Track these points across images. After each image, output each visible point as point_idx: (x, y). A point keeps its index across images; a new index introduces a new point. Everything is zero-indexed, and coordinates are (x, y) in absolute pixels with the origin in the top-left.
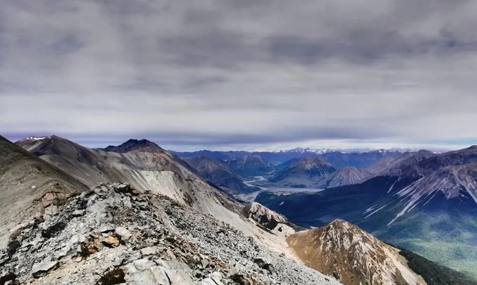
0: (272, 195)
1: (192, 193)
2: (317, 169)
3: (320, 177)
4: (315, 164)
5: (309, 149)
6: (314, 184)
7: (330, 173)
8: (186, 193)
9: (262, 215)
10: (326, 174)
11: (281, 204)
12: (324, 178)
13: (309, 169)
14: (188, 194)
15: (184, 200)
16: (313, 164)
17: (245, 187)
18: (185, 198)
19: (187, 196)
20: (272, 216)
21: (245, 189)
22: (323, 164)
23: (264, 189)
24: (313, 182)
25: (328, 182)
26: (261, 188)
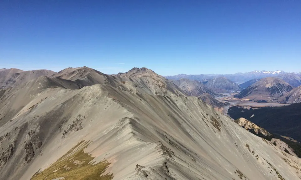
0: (243, 109)
1: (218, 117)
2: (276, 87)
3: (279, 94)
4: (275, 84)
5: (265, 71)
6: (275, 100)
7: (287, 90)
8: (212, 116)
9: (249, 128)
10: (284, 92)
11: (251, 117)
12: (283, 95)
13: (270, 87)
14: (214, 118)
15: (212, 123)
16: (273, 83)
17: (218, 102)
18: (212, 122)
19: (214, 120)
20: (258, 129)
21: (219, 104)
22: (281, 84)
23: (233, 104)
24: (273, 98)
25: (287, 98)
26: (230, 103)
